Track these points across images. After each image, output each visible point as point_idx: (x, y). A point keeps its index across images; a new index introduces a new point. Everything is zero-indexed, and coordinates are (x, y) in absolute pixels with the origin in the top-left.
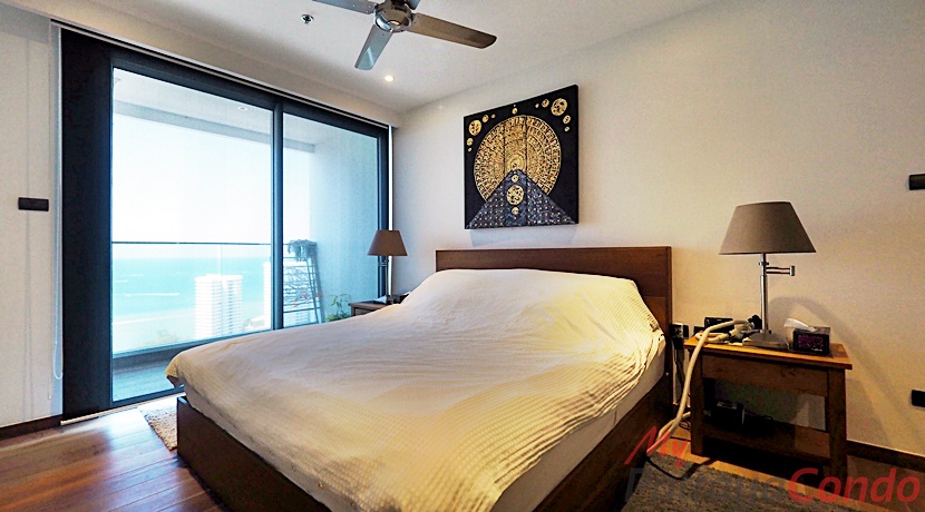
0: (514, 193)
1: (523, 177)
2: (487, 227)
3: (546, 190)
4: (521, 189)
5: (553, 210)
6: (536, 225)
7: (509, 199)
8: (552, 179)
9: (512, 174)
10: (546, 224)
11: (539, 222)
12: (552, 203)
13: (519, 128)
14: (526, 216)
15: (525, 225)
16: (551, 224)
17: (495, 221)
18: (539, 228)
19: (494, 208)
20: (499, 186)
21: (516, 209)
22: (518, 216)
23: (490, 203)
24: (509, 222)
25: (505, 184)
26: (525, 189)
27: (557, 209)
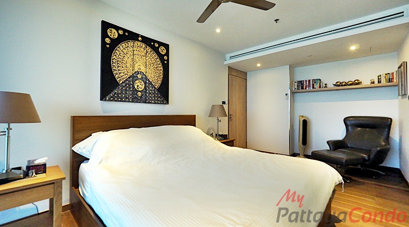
0: (139, 84)
1: (144, 76)
2: (120, 101)
3: (156, 87)
4: (143, 83)
5: (159, 97)
6: (151, 103)
7: (136, 87)
8: (159, 82)
9: (138, 73)
10: (156, 103)
11: (153, 102)
12: (159, 94)
13: (142, 50)
14: (146, 98)
15: (145, 102)
16: (158, 103)
17: (126, 98)
18: (153, 104)
19: (126, 90)
20: (129, 78)
21: (140, 93)
22: (141, 97)
23: (124, 87)
24: (135, 100)
25: (134, 77)
26: (145, 83)
27: (161, 97)
